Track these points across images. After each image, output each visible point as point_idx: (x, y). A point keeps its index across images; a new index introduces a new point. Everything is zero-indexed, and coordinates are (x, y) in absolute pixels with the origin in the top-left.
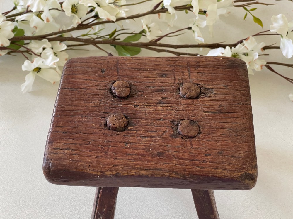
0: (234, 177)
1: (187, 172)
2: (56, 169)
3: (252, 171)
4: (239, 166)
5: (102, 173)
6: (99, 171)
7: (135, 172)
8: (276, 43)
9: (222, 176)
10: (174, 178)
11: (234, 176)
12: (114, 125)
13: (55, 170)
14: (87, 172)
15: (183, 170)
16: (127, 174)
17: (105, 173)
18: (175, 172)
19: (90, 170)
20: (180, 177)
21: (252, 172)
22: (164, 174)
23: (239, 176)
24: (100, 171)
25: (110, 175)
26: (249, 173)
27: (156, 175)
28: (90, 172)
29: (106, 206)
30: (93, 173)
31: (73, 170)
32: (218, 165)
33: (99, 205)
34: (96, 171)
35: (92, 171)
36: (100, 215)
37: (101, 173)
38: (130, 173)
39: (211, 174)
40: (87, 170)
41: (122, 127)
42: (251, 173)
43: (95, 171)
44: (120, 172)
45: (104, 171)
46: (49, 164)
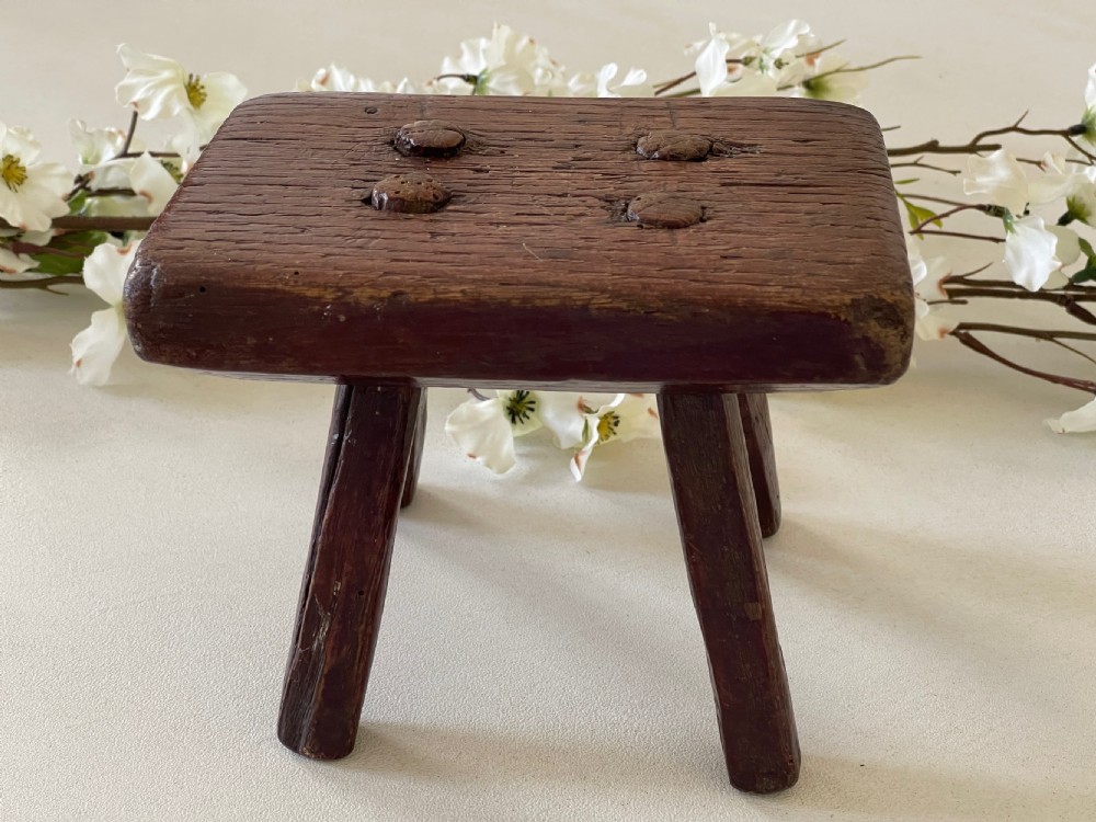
0: (828, 307)
1: (656, 293)
2: (172, 284)
3: (892, 294)
4: (846, 280)
5: (340, 294)
6: (332, 287)
7: (463, 291)
8: (990, 264)
9: (783, 304)
10: (606, 308)
11: (829, 304)
12: (397, 193)
13: (170, 287)
14: (287, 288)
15: (640, 286)
16: (432, 296)
17: (351, 293)
18: (610, 291)
19: (296, 282)
20: (628, 306)
21: (894, 298)
22: (570, 297)
23: (845, 305)
24: (336, 287)
25: (372, 298)
26: (884, 300)
27: (539, 298)
28: (297, 290)
29: (347, 567)
30: (309, 294)
31: (237, 284)
32: (770, 277)
33: (319, 564)
34: (318, 286)
35: (303, 285)
36: (321, 614)
37: (339, 291)
38: (446, 293)
39: (744, 297)
40: (286, 284)
41: (427, 202)
42: (889, 300)
43: (314, 287)
44: (408, 290)
45: (350, 287)
46: (149, 272)
